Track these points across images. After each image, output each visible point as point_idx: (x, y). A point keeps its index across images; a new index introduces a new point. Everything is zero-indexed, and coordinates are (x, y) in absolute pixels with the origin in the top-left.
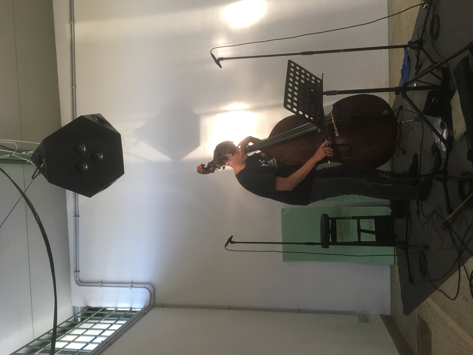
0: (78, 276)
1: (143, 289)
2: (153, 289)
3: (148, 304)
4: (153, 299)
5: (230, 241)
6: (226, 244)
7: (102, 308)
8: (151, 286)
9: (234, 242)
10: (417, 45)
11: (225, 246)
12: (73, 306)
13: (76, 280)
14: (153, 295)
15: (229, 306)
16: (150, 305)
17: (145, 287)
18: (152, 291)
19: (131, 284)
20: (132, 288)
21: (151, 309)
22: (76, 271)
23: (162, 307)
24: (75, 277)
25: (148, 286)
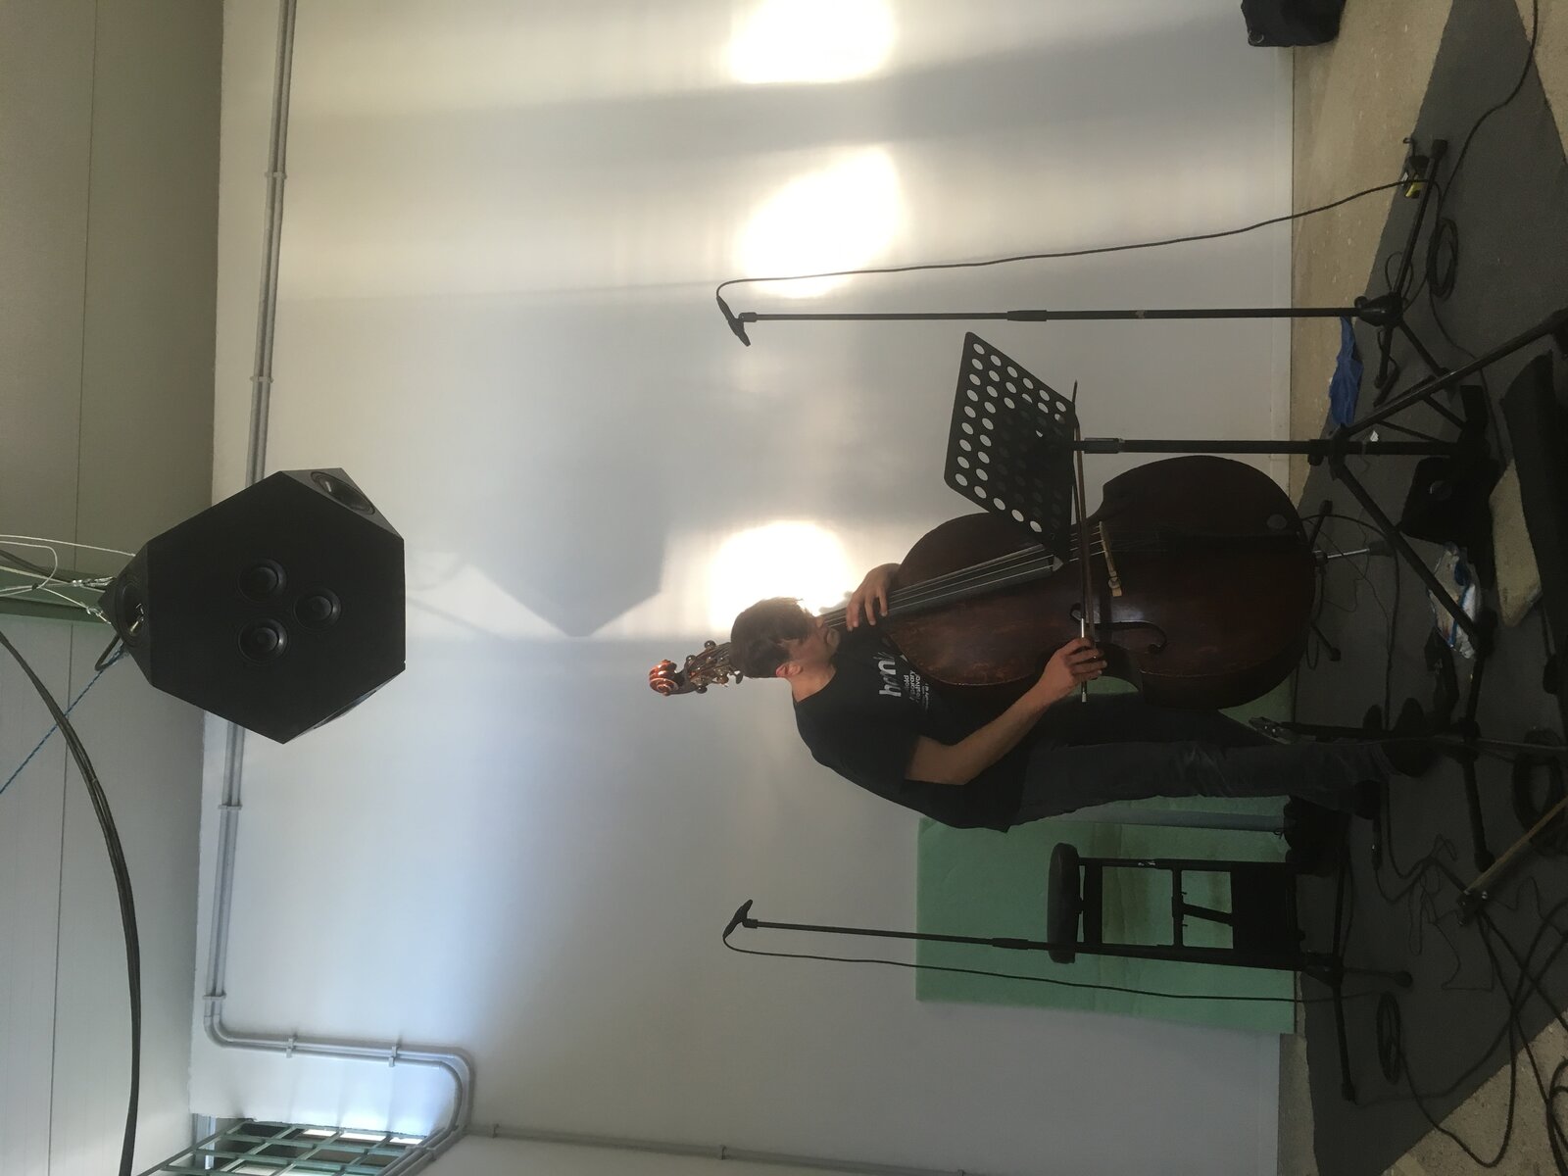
0: (217, 1011)
1: (437, 1068)
2: (466, 1068)
3: (446, 1124)
4: (465, 1107)
5: (742, 917)
6: (730, 929)
7: (289, 1126)
8: (462, 1062)
9: (754, 924)
10: (1383, 312)
11: (725, 936)
12: (194, 1115)
13: (208, 1024)
14: (466, 1093)
15: (724, 1148)
16: (453, 1127)
17: (440, 1063)
18: (465, 1077)
19: (394, 1048)
20: (398, 1065)
21: (456, 1140)
22: (213, 994)
23: (495, 1136)
24: (209, 1014)
25: (451, 1060)
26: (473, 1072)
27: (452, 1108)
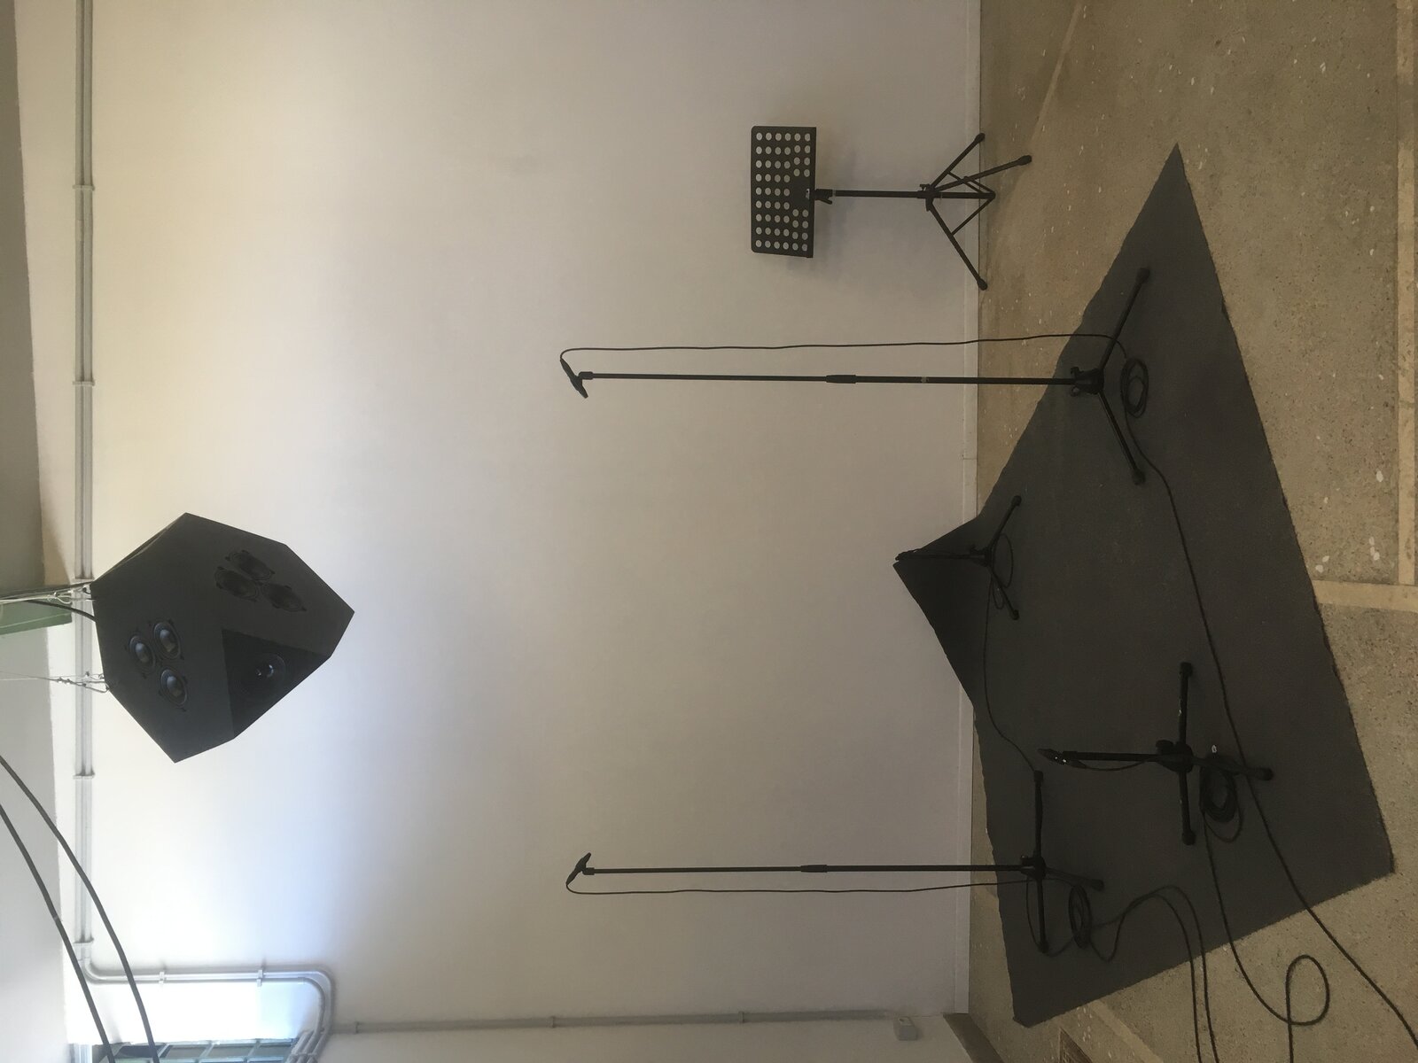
0: (86, 955)
1: (300, 983)
2: (328, 982)
3: (315, 1027)
4: (328, 1012)
5: (582, 867)
6: (572, 877)
8: (323, 975)
9: (592, 872)
11: (568, 883)
12: (70, 1045)
14: (328, 1001)
16: (321, 1029)
17: (304, 979)
18: (327, 986)
19: (261, 971)
20: (265, 984)
22: (82, 941)
23: (357, 1032)
25: (312, 975)
26: (333, 983)
27: (318, 1015)
